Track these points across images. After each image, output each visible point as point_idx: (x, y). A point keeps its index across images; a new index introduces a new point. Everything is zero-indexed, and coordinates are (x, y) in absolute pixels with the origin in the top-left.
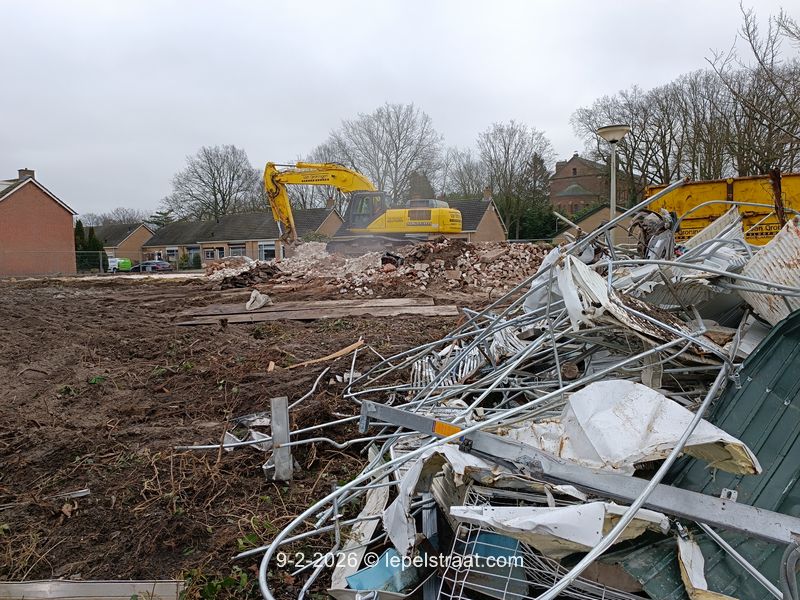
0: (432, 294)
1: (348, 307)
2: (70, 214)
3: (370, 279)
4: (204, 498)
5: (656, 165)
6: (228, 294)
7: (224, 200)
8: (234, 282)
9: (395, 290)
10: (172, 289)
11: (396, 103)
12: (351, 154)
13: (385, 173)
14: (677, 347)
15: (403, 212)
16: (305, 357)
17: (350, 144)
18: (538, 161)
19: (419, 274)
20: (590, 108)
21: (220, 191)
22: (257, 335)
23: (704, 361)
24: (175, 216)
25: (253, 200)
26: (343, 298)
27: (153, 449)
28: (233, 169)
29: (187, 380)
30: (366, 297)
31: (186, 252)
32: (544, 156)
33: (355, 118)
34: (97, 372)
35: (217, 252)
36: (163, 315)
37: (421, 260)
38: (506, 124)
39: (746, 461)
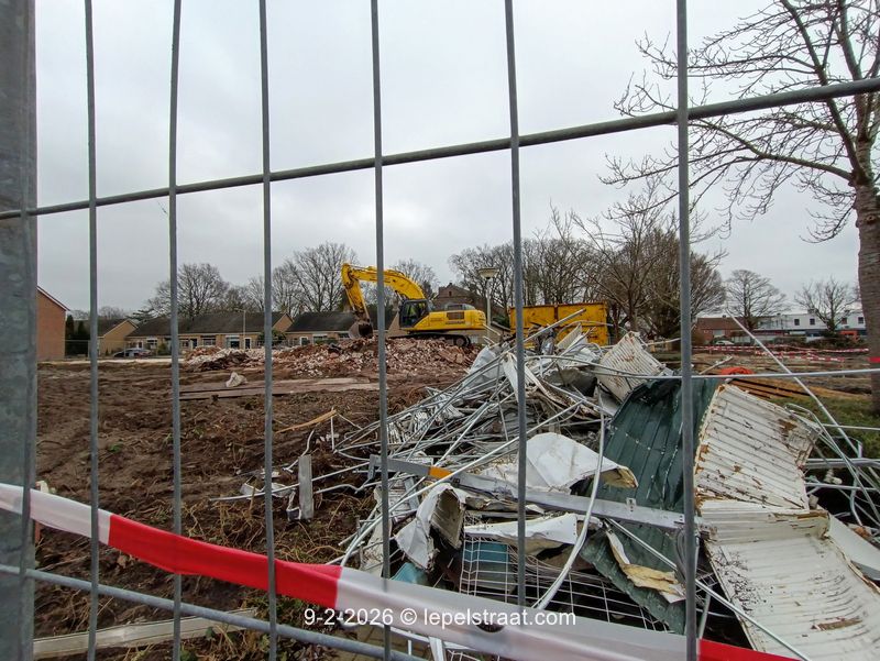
0: (367, 375)
1: (307, 384)
2: (63, 310)
3: (320, 364)
4: (245, 538)
5: (499, 292)
6: (207, 375)
7: (198, 303)
8: (212, 366)
9: (339, 371)
10: (158, 370)
11: (334, 242)
12: (299, 275)
13: (324, 289)
14: (573, 411)
15: (442, 314)
16: (290, 423)
17: (299, 268)
18: (426, 287)
19: (356, 360)
20: (460, 254)
21: (195, 297)
22: (248, 407)
23: (585, 418)
24: (155, 314)
25: (222, 303)
26: (300, 378)
27: (188, 502)
28: (208, 281)
29: (199, 444)
30: (318, 378)
31: (164, 342)
32: (432, 283)
33: (303, 250)
34: (113, 440)
35: (191, 343)
36: (154, 392)
37: (357, 350)
38: (407, 262)
39: (629, 479)
